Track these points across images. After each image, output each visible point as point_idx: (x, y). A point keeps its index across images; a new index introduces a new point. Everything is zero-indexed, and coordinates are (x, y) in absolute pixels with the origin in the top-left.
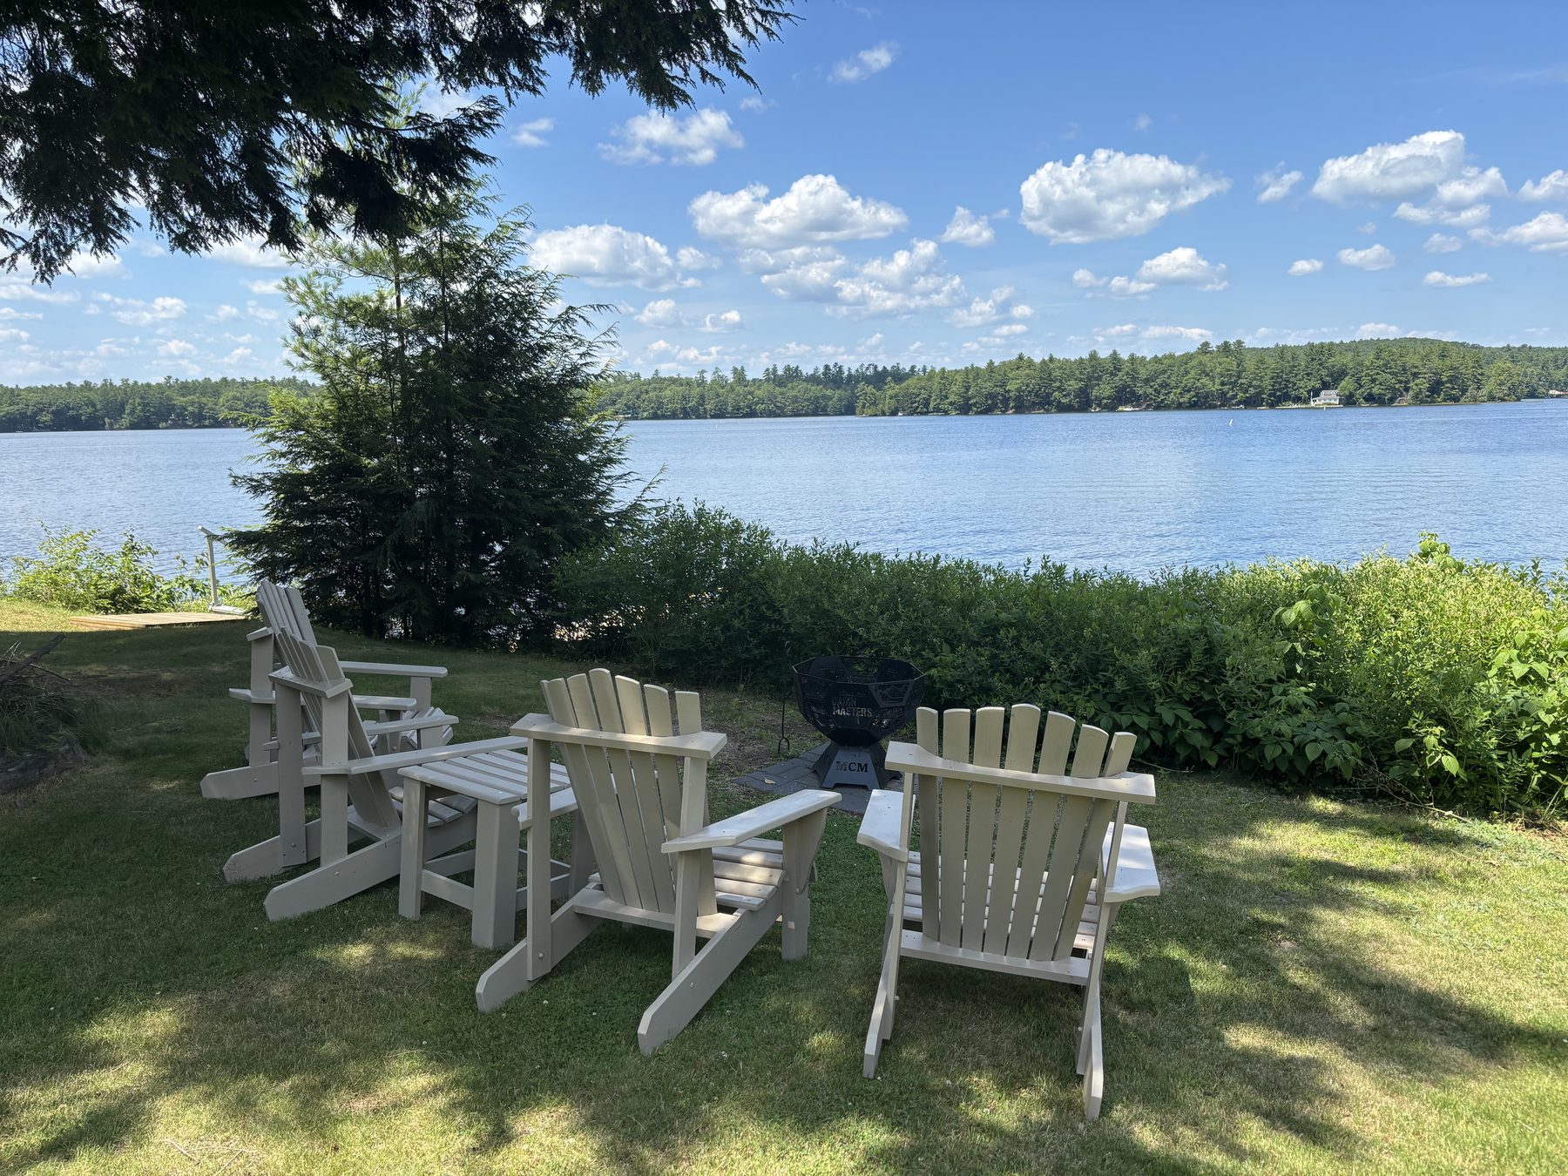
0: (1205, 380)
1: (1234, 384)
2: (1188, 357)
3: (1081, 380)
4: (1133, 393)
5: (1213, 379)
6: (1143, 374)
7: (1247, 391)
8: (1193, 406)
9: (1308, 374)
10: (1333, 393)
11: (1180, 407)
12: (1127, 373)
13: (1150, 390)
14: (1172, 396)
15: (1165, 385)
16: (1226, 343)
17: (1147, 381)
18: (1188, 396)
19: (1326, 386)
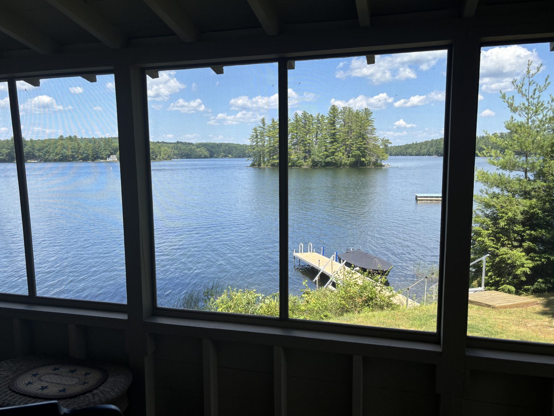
0: (65, 150)
1: (77, 152)
2: (56, 141)
3: (8, 149)
4: (34, 155)
5: (68, 150)
6: (37, 147)
7: (82, 155)
8: (61, 160)
9: (105, 149)
10: (115, 156)
11: (55, 161)
12: (30, 147)
13: (41, 154)
14: (51, 156)
15: (48, 152)
16: (70, 136)
17: (39, 150)
18: (58, 156)
19: (112, 154)
